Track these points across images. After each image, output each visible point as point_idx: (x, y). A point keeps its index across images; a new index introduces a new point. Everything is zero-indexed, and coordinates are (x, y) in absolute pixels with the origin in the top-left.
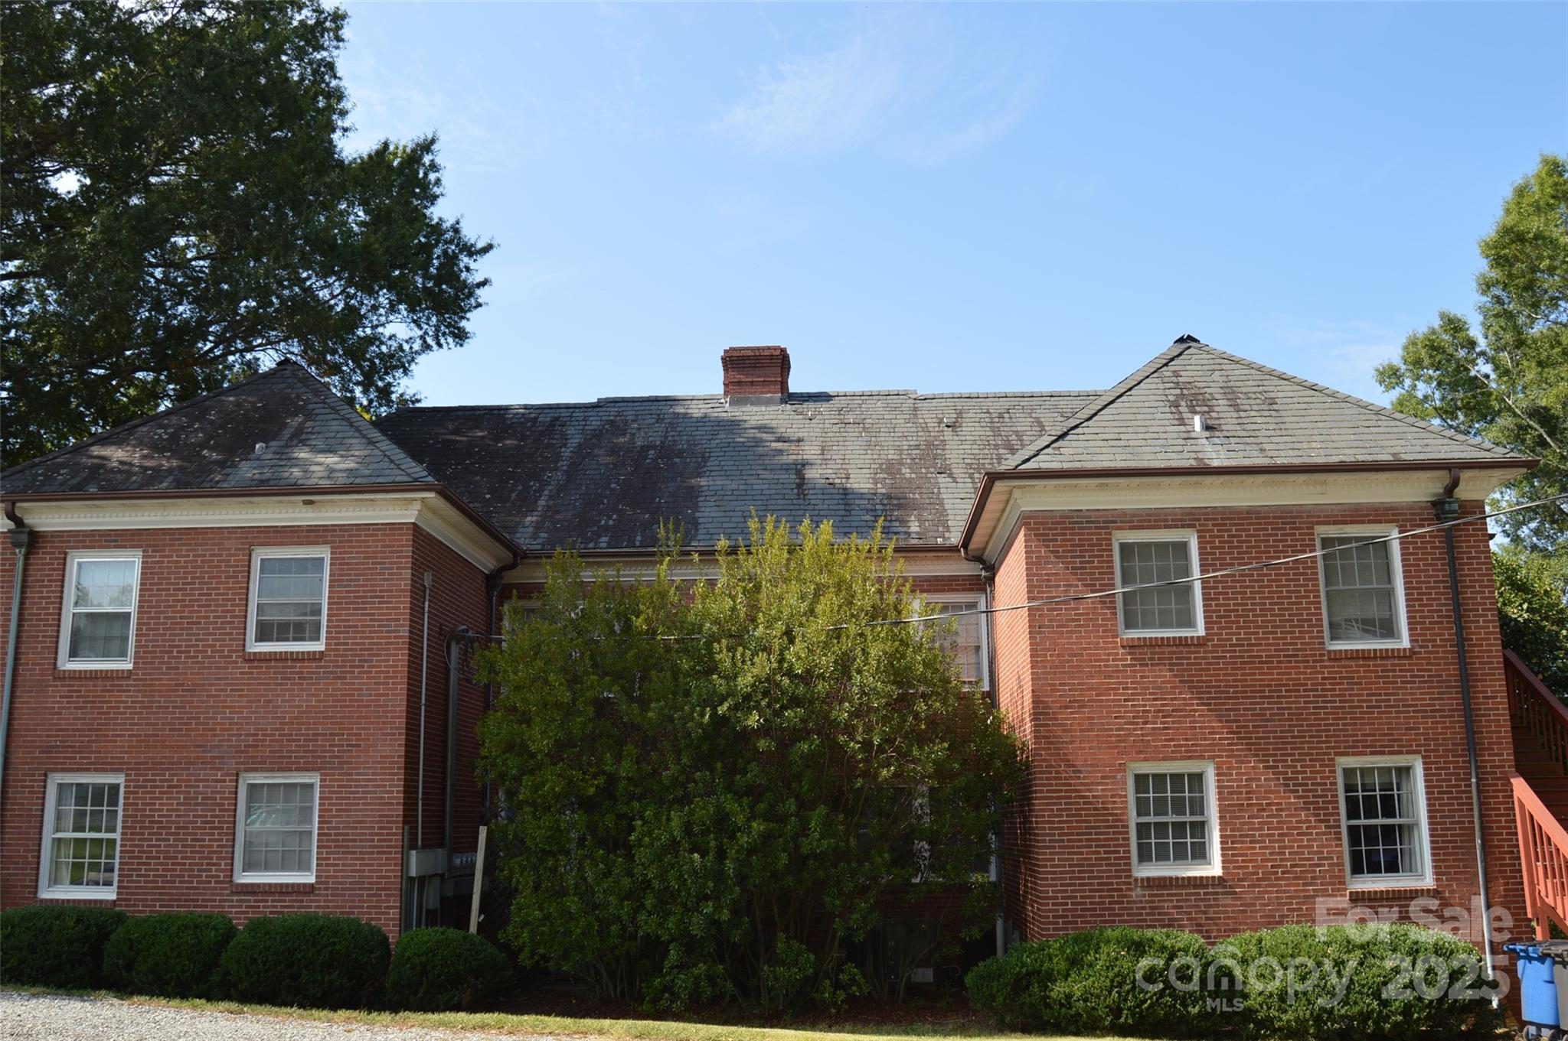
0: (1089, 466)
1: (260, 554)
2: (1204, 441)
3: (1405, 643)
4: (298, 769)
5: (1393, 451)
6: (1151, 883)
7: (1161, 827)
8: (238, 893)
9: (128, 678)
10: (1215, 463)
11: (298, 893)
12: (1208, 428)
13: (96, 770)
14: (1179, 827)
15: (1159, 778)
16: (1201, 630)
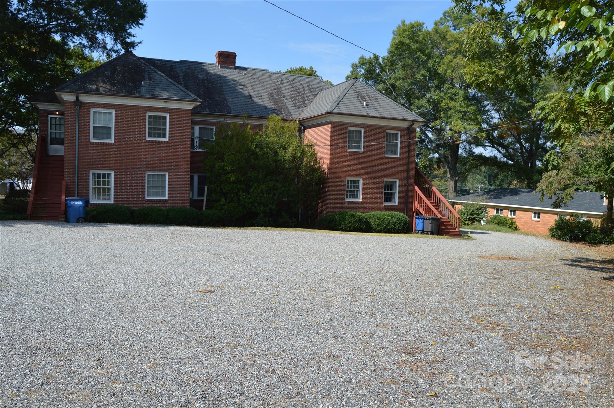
0: (347, 112)
1: (149, 114)
2: (366, 108)
3: (399, 156)
4: (162, 171)
5: (403, 116)
6: (349, 202)
7: (350, 191)
8: (147, 202)
9: (113, 145)
10: (371, 115)
11: (164, 202)
12: (367, 105)
13: (105, 169)
14: (354, 191)
15: (351, 181)
16: (362, 150)
